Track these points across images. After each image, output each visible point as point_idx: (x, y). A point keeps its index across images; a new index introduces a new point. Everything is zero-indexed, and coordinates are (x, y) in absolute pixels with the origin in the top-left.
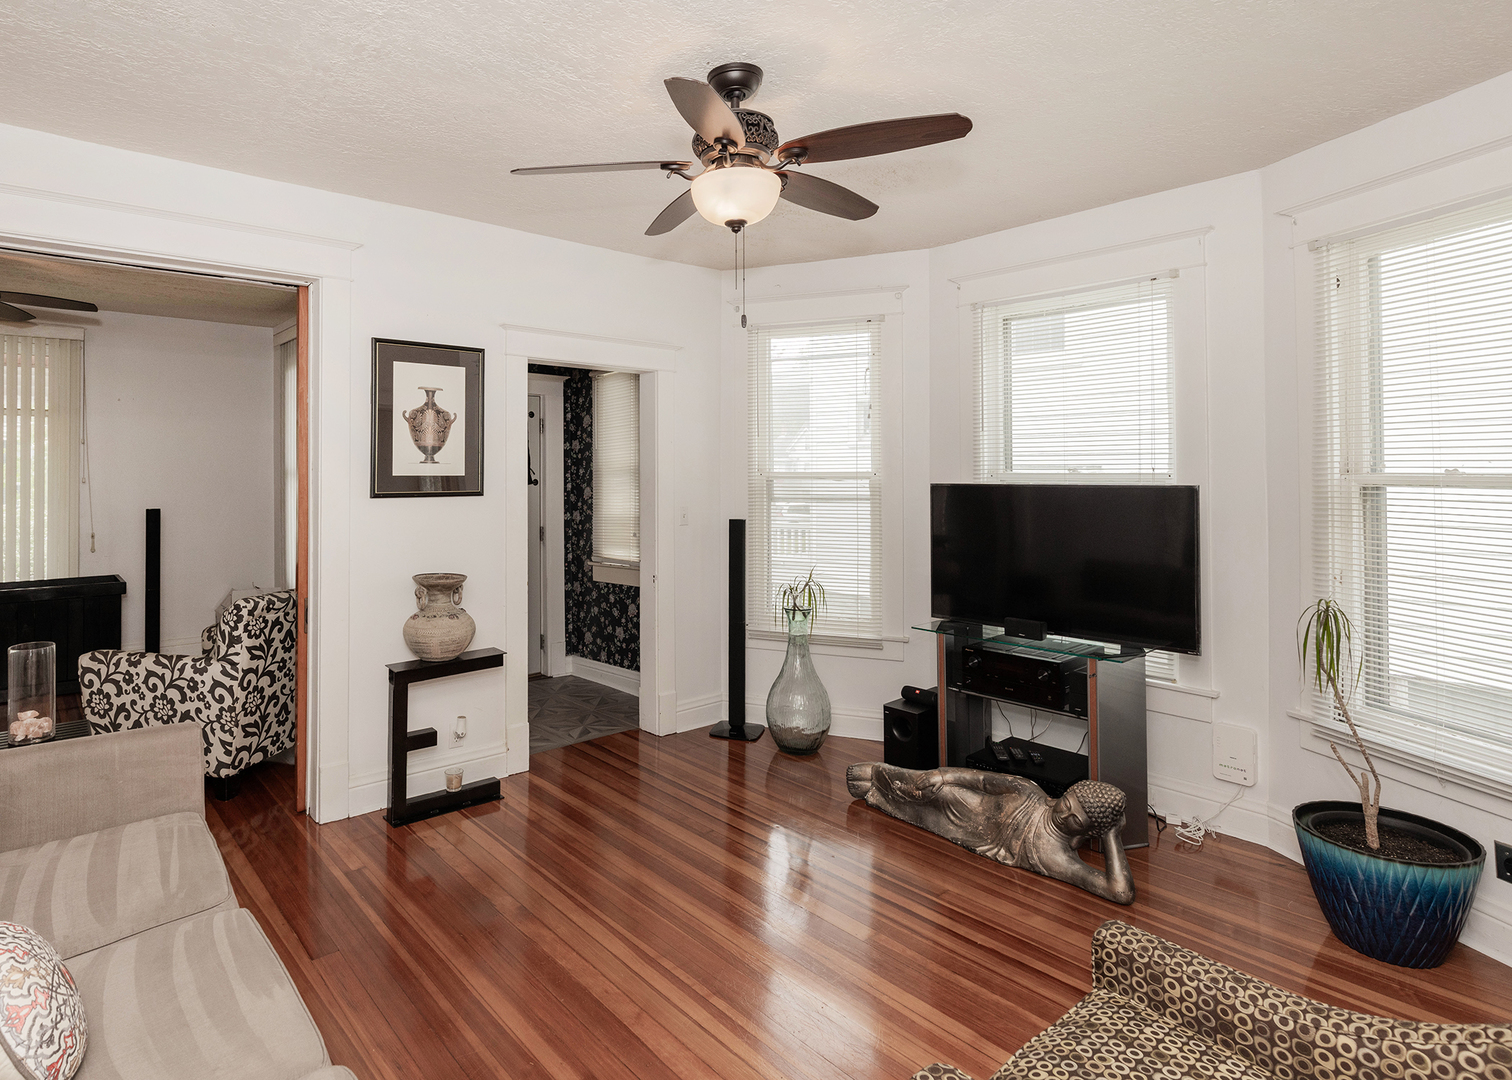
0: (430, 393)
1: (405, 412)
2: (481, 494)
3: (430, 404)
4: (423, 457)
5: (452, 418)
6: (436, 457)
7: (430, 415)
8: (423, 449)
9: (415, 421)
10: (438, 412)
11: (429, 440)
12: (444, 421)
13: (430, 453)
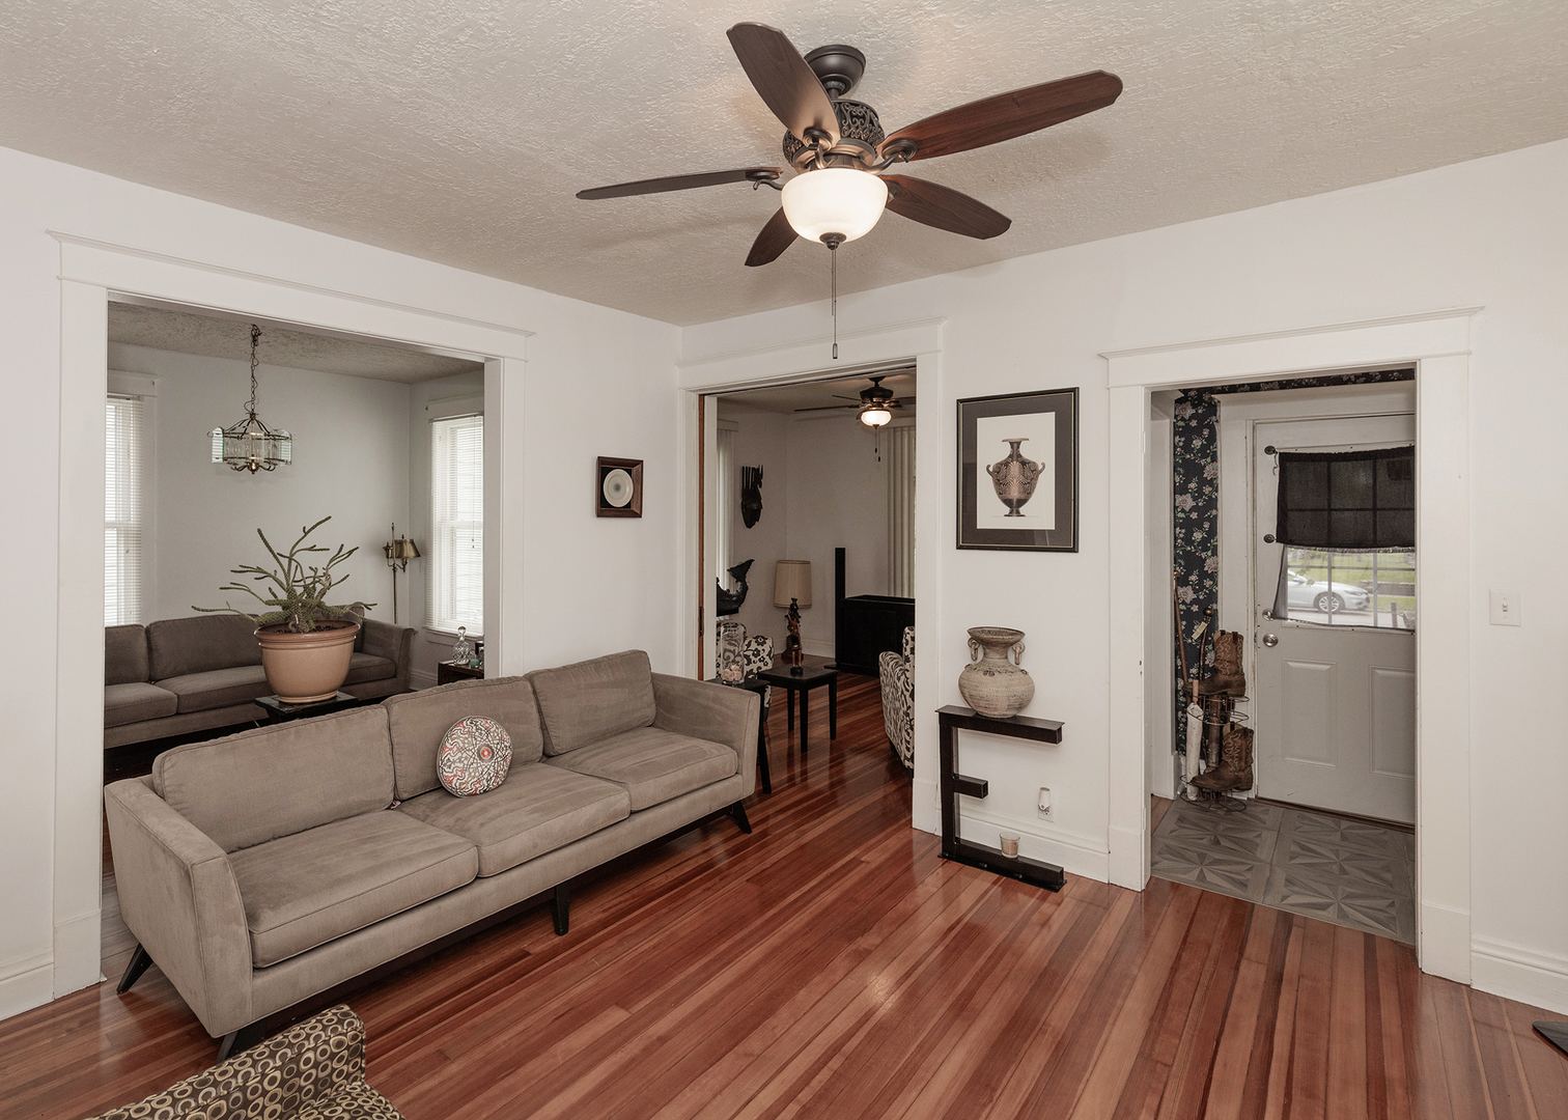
0: (1015, 445)
1: (989, 466)
2: (1074, 550)
3: (1015, 455)
4: (1007, 510)
5: (1040, 467)
6: (1022, 510)
7: (1015, 467)
8: (1008, 502)
9: (999, 474)
10: (1024, 463)
11: (1015, 493)
12: (1030, 471)
13: (1015, 506)
